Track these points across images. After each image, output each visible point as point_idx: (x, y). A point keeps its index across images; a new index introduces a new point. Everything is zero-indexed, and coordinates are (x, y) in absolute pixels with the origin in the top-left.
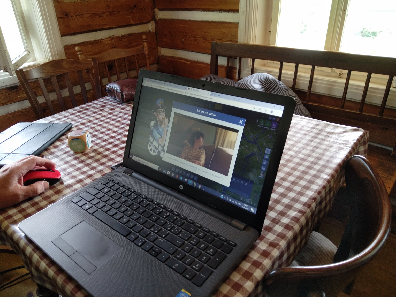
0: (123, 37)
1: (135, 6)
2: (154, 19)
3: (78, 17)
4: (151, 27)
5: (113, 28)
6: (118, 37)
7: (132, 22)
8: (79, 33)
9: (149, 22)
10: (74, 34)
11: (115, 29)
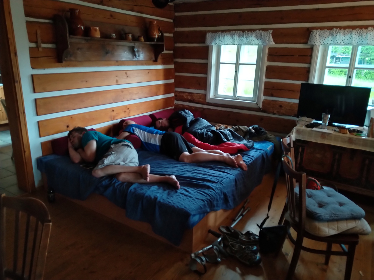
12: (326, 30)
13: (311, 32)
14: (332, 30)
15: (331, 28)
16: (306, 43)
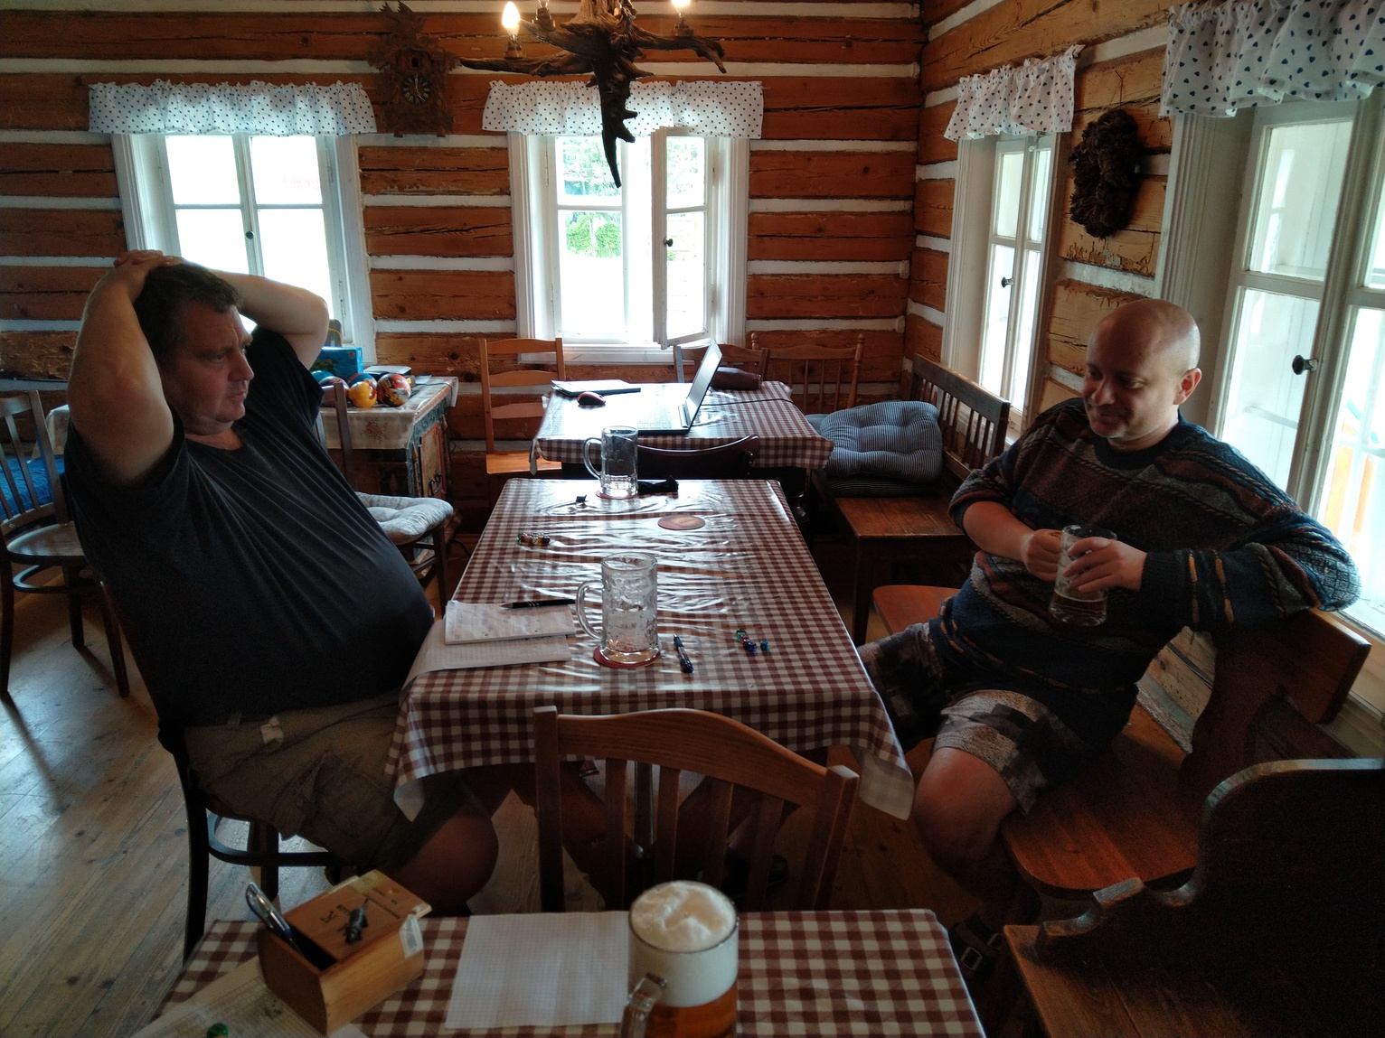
0: (841, 332)
1: (872, 292)
2: (904, 312)
3: (777, 298)
4: (897, 324)
5: (828, 319)
6: (833, 331)
7: (861, 313)
8: (775, 318)
9: (896, 317)
10: (767, 318)
11: (831, 320)
12: (133, 85)
13: (88, 89)
14: (152, 86)
15: (146, 80)
16: (83, 127)
